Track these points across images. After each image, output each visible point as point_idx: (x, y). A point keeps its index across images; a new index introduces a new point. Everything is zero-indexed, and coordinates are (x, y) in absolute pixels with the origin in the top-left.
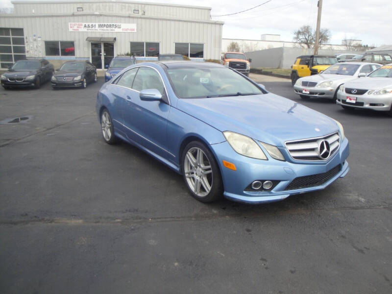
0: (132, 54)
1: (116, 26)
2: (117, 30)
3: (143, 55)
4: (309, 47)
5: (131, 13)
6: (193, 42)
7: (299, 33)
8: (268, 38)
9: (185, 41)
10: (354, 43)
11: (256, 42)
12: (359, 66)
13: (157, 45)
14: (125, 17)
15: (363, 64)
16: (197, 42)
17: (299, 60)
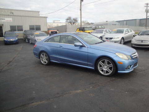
0: (11, 31)
1: (3, 19)
2: (3, 21)
3: (16, 31)
4: (71, 24)
5: (9, 14)
6: (36, 25)
7: (67, 19)
8: (56, 22)
9: (33, 25)
10: (86, 22)
11: (52, 24)
12: (103, 30)
13: (21, 27)
14: (7, 15)
15: (104, 30)
16: (38, 25)
17: (78, 29)
